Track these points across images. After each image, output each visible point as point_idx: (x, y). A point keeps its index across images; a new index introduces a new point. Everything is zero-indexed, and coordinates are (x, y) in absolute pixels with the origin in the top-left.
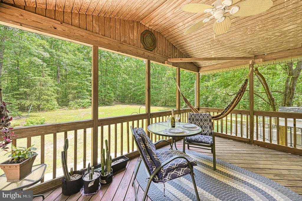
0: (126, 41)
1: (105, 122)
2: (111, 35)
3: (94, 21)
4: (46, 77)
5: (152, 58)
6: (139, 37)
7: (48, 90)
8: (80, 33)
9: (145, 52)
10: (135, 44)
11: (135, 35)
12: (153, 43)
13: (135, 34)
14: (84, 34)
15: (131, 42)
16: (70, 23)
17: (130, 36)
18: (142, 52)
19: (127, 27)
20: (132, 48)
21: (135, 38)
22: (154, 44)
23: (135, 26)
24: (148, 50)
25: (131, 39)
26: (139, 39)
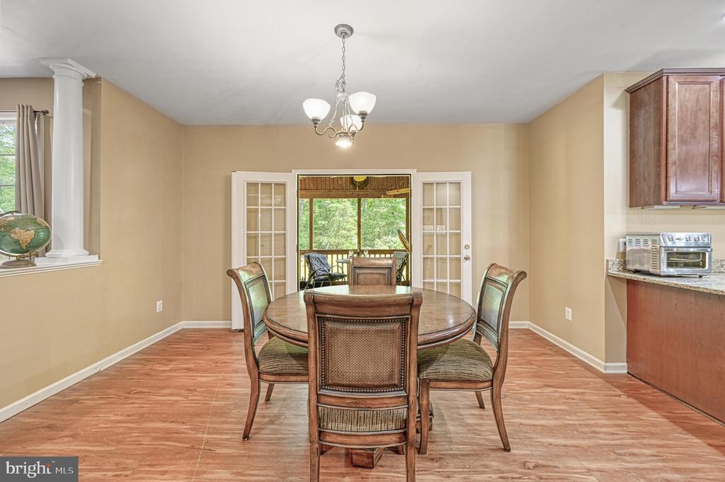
5: (363, 197)
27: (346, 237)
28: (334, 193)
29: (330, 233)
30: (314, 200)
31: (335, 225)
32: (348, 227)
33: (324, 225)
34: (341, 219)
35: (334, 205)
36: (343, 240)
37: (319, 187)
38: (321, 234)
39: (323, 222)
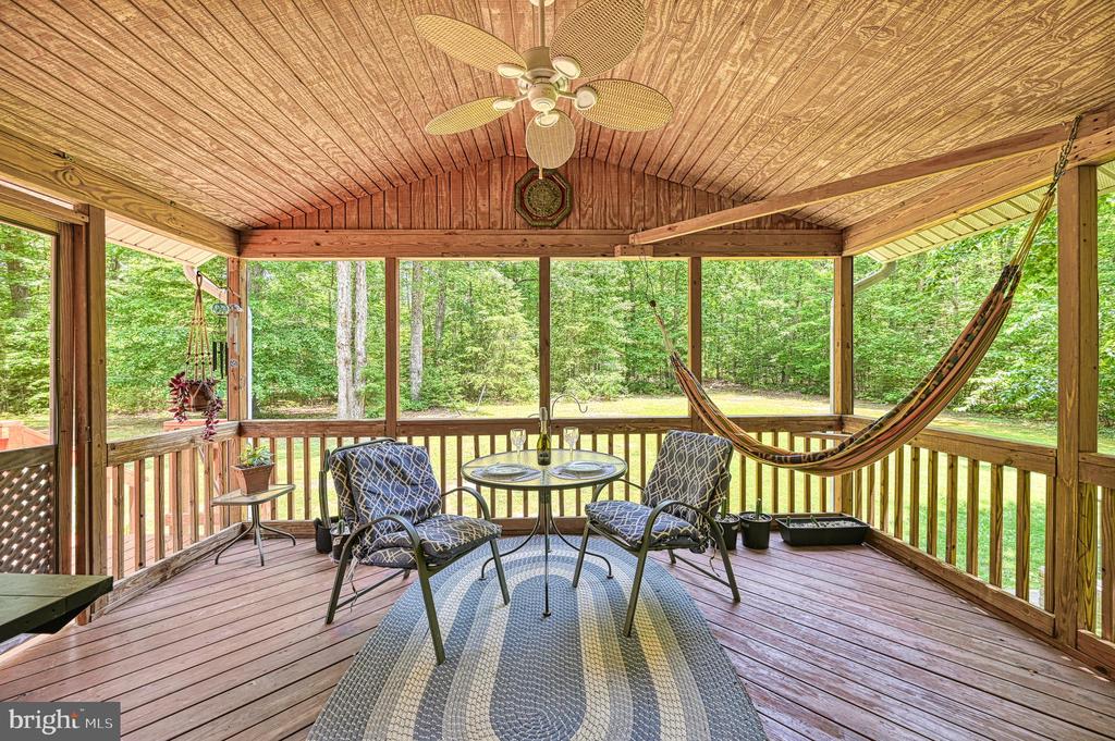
0: (467, 222)
1: (411, 428)
2: (427, 221)
3: (387, 204)
4: (512, 316)
5: (558, 249)
6: (507, 200)
7: (519, 348)
8: (359, 238)
9: (527, 237)
10: (495, 223)
11: (497, 198)
12: (560, 200)
13: (496, 194)
14: (366, 238)
15: (480, 222)
16: (343, 226)
17: (479, 205)
18: (518, 240)
19: (470, 184)
20: (482, 237)
21: (495, 204)
22: (563, 203)
23: (496, 173)
24: (541, 227)
25: (483, 213)
26: (507, 205)
27: (516, 376)
28: (462, 239)
29: (489, 368)
30: (402, 260)
31: (497, 354)
32: (519, 357)
33: (476, 354)
34: (508, 343)
35: (495, 318)
36: (511, 380)
37: (417, 219)
38: (472, 370)
39: (476, 349)
